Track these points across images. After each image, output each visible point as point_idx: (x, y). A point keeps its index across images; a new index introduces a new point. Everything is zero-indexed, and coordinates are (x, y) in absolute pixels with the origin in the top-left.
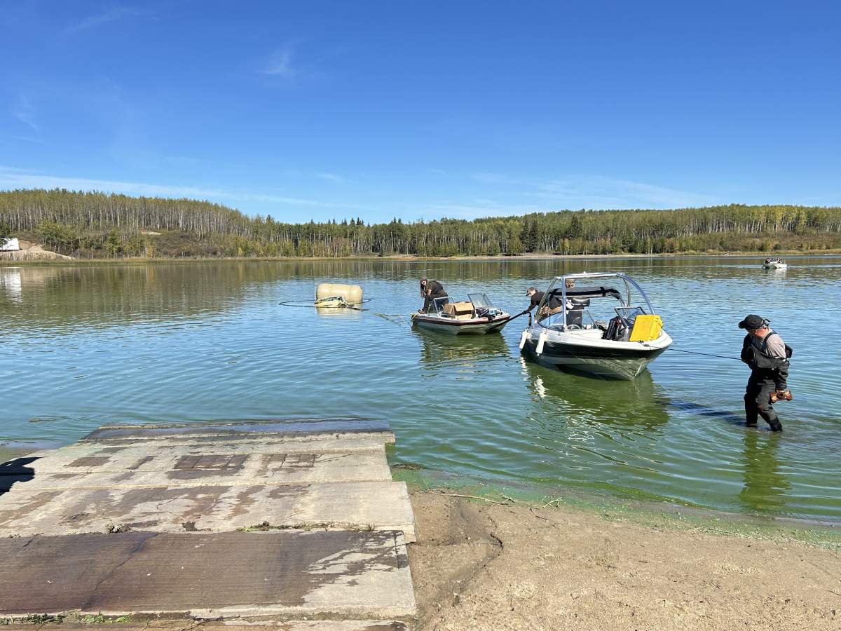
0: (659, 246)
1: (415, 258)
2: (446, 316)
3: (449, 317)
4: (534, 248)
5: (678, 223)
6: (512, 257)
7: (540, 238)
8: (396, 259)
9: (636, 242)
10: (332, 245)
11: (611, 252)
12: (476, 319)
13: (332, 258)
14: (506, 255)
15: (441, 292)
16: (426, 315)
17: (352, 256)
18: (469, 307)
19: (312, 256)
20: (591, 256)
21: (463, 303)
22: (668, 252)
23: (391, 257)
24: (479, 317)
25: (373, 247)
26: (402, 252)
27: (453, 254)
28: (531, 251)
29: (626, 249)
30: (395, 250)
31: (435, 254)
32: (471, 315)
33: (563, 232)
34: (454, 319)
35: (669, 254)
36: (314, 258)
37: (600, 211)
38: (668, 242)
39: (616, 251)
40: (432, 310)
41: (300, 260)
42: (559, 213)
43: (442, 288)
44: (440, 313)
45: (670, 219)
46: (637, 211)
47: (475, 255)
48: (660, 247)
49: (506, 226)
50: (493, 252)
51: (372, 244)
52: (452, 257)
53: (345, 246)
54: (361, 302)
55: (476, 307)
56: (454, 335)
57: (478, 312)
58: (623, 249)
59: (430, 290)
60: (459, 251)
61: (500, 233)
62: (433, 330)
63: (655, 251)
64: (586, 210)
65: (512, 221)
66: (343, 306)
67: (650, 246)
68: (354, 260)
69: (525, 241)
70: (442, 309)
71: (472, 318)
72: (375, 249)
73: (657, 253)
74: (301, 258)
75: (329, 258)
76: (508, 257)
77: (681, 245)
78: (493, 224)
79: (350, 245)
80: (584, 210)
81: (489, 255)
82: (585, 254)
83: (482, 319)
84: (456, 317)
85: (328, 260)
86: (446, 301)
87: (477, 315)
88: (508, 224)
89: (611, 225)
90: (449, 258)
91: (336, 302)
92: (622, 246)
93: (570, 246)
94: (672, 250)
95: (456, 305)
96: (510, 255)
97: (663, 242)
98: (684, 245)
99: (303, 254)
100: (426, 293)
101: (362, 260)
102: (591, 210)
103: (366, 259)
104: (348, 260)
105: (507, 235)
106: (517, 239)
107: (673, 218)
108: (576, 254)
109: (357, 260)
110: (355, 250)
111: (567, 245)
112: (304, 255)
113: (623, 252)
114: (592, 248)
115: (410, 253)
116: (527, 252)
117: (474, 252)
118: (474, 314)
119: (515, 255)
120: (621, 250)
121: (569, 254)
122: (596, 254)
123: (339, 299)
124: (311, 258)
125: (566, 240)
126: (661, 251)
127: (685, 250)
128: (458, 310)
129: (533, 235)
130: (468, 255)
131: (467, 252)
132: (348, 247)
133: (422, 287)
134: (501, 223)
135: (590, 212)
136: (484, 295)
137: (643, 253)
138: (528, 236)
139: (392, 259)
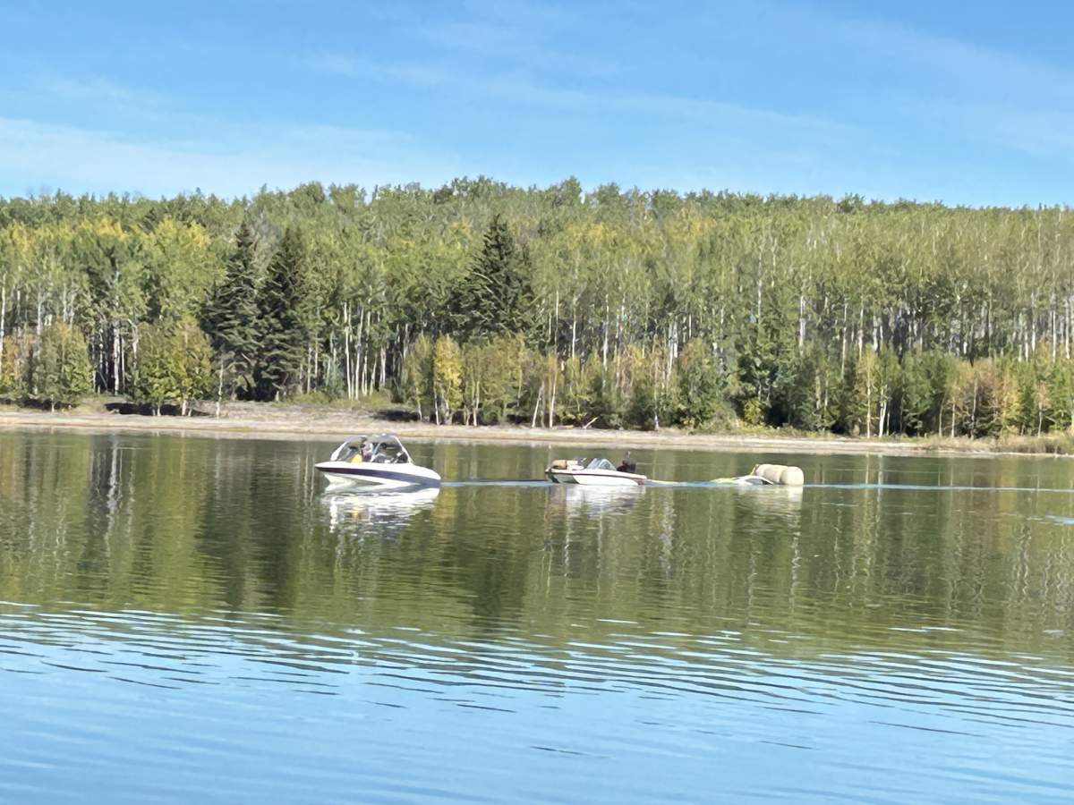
0: (918, 401)
4: (282, 377)
5: (1020, 283)
6: (157, 423)
7: (314, 325)
9: (806, 373)
11: (676, 419)
14: (125, 410)
20: (570, 432)
22: (963, 431)
28: (261, 392)
29: (753, 407)
33: (440, 297)
35: (965, 441)
37: (657, 198)
38: (964, 376)
39: (702, 416)
42: (443, 196)
45: (988, 264)
46: (845, 208)
48: (924, 407)
49: (133, 251)
50: (53, 392)
58: (739, 404)
61: (100, 288)
63: (897, 425)
64: (588, 188)
65: (169, 226)
67: (874, 397)
69: (236, 338)
73: (911, 432)
76: (135, 423)
77: (1028, 400)
78: (66, 232)
80: (572, 187)
81: (29, 403)
82: (544, 421)
88: (147, 239)
89: (682, 275)
92: (735, 388)
93: (465, 378)
94: (981, 422)
96: (146, 410)
97: (938, 376)
98: (1043, 400)
102: (613, 188)
105: (140, 301)
106: (189, 327)
107: (1006, 255)
108: (494, 422)
111: (451, 372)
113: (737, 423)
114: (580, 391)
116: (244, 395)
119: (171, 411)
120: (730, 411)
121: (458, 419)
122: (602, 425)
125: (447, 345)
126: (928, 422)
127: (1046, 427)
129: (276, 305)
134: (106, 229)
135: (608, 195)
137: (839, 429)
138: (250, 309)
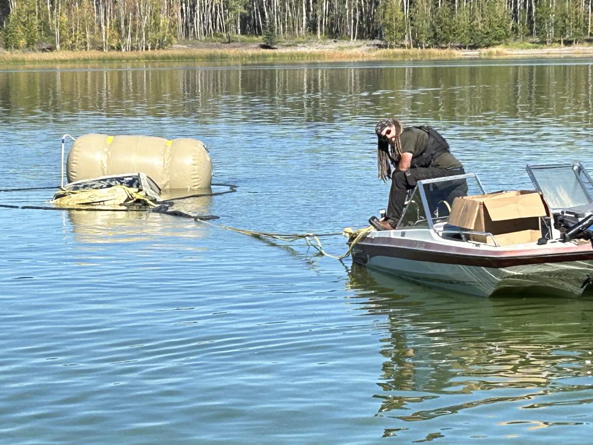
1: (376, 54)
2: (457, 237)
3: (468, 238)
8: (312, 55)
10: (116, 12)
12: (555, 246)
13: (114, 54)
15: (444, 158)
16: (394, 234)
17: (178, 49)
18: (532, 208)
19: (51, 49)
21: (512, 194)
23: (300, 49)
24: (564, 239)
25: (245, 20)
26: (334, 32)
27: (499, 39)
30: (312, 27)
31: (437, 40)
32: (538, 234)
34: (483, 247)
36: (60, 54)
40: (412, 218)
41: (16, 61)
43: (445, 148)
44: (440, 226)
47: (568, 43)
51: (241, 10)
52: (493, 50)
53: (154, 15)
54: (208, 192)
55: (555, 208)
56: (480, 297)
57: (560, 222)
59: (410, 156)
60: (515, 30)
62: (416, 281)
66: (141, 205)
68: (181, 58)
70: (444, 212)
71: (541, 242)
72: (249, 26)
74: (18, 55)
75: (106, 53)
79: (170, 13)
83: (572, 247)
84: (490, 238)
85: (103, 60)
86: (460, 188)
87: (556, 233)
90: (484, 51)
91: (121, 193)
95: (489, 202)
99: (23, 42)
100: (397, 162)
101: (211, 58)
103: (223, 57)
104: (165, 58)
109: (193, 58)
110: (187, 28)
112: (30, 44)
115: (361, 37)
117: (563, 32)
118: (546, 231)
123: (130, 184)
124: (48, 56)
128: (495, 217)
130: (543, 42)
131: (541, 32)
132: (164, 20)
133: (383, 144)
136: (580, 169)
139: (302, 55)
